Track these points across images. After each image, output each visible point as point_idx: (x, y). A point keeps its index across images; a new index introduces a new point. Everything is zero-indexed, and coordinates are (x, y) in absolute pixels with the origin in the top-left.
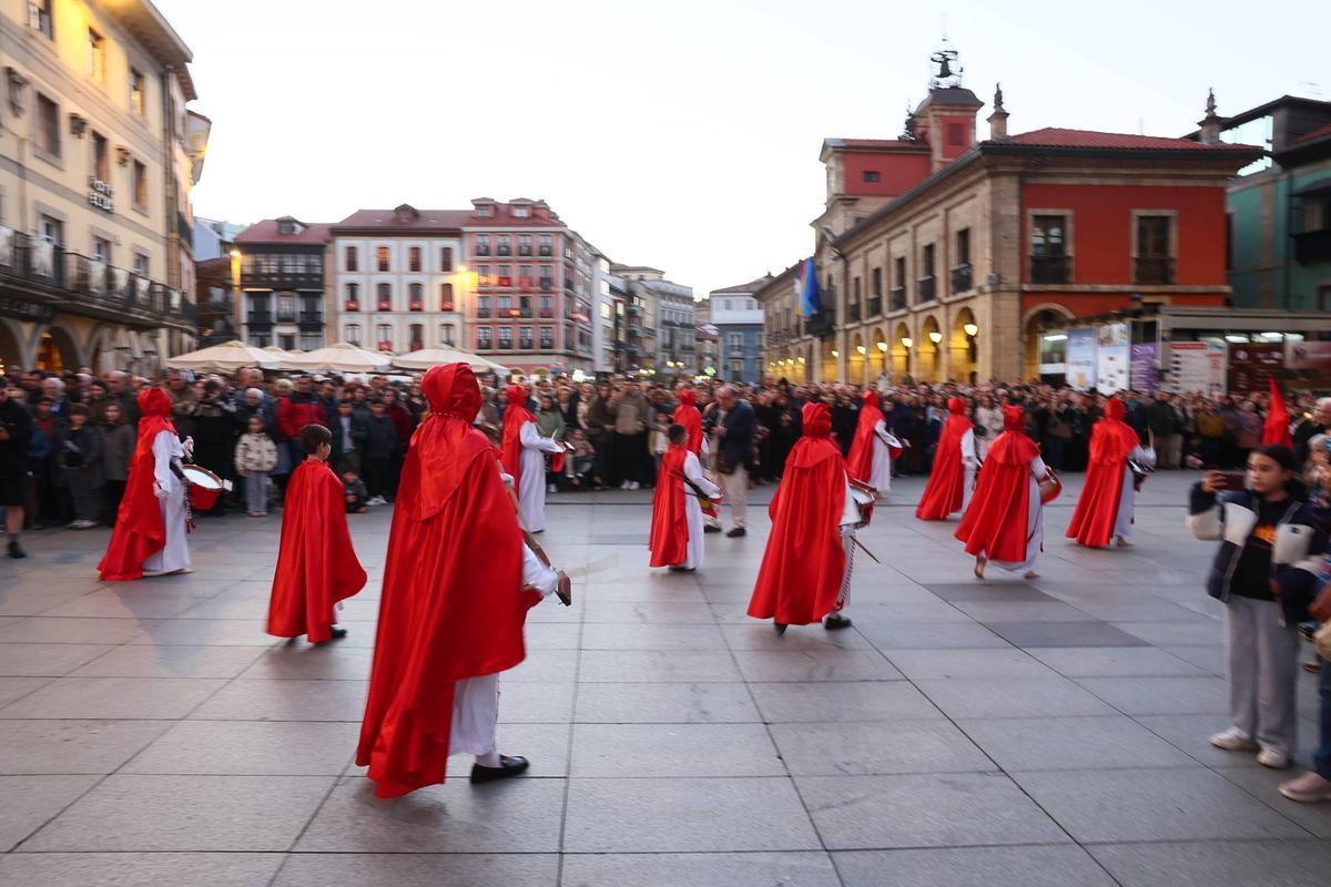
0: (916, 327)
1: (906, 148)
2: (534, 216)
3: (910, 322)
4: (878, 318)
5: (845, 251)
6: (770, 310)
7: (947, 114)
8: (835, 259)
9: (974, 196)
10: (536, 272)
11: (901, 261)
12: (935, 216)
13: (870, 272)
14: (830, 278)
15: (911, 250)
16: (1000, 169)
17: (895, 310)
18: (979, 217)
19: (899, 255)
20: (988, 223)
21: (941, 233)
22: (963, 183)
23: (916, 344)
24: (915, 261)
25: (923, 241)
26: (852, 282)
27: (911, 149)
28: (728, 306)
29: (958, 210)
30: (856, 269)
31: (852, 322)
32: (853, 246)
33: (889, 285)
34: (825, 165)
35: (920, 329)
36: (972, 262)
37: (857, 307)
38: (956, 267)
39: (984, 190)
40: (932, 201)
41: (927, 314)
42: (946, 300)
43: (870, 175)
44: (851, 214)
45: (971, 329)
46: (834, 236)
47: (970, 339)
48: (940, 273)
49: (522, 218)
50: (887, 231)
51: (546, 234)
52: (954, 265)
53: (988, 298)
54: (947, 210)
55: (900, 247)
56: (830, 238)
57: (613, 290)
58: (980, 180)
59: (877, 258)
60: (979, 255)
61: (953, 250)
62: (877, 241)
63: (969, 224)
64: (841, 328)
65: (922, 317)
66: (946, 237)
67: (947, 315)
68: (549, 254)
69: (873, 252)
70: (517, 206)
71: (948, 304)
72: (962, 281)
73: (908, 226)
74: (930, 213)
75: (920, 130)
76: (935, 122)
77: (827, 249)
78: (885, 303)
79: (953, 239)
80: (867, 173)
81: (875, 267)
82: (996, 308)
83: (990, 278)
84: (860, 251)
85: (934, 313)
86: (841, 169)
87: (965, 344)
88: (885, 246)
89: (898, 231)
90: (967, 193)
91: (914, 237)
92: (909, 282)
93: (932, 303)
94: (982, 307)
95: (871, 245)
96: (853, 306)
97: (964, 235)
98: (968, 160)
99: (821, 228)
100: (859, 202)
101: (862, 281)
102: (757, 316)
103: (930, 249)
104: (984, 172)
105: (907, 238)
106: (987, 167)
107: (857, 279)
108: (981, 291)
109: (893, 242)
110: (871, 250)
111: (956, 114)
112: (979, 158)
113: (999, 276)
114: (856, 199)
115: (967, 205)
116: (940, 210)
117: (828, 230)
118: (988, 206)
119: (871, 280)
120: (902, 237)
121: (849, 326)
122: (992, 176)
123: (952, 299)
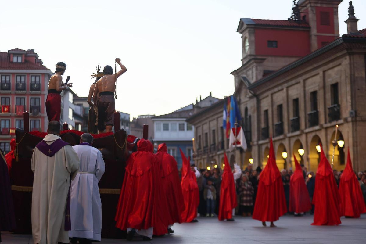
0: (307, 142)
1: (294, 26)
2: (26, 61)
3: (303, 139)
4: (281, 137)
5: (258, 93)
6: (200, 130)
7: (319, 5)
8: (251, 98)
9: (340, 64)
10: (28, 102)
11: (296, 101)
12: (318, 74)
13: (275, 107)
14: (246, 109)
15: (302, 94)
16: (354, 51)
17: (292, 132)
18: (343, 77)
19: (295, 97)
20: (348, 81)
21: (322, 85)
22: (333, 57)
23: (307, 152)
24: (305, 101)
25: (310, 89)
26: (262, 113)
27: (296, 26)
28: (166, 128)
29: (330, 72)
30: (265, 104)
31: (263, 139)
32: (264, 90)
33: (288, 115)
34: (241, 35)
35: (309, 144)
36: (340, 103)
37: (267, 129)
38: (331, 106)
39: (346, 61)
40: (315, 66)
41: (314, 134)
42: (325, 126)
43: (271, 43)
44: (261, 68)
45: (341, 143)
46: (249, 83)
47: (341, 150)
48: (321, 109)
49: (17, 63)
50: (287, 82)
51: (36, 75)
52: (329, 104)
53: (350, 124)
54: (324, 72)
55: (295, 92)
56: (246, 84)
57: (75, 115)
58: (343, 56)
59: (280, 98)
60: (344, 100)
61: (329, 95)
62: (280, 88)
63: (338, 81)
64: (255, 143)
65: (310, 137)
66: (324, 87)
67: (326, 135)
68: (38, 89)
69: (277, 94)
70: (14, 55)
71: (326, 128)
72: (335, 115)
73: (301, 79)
74: (314, 73)
75: (302, 15)
76: (312, 10)
77: (243, 91)
78: (286, 127)
79: (328, 89)
80: (269, 41)
81: (278, 104)
82: (355, 131)
83: (351, 113)
84: (269, 93)
85: (318, 133)
86: (253, 38)
87: (337, 153)
88: (285, 90)
89: (294, 82)
90: (336, 63)
91: (304, 87)
92: (302, 114)
93: (317, 128)
94: (347, 130)
95: (276, 90)
96: (263, 129)
97: (335, 87)
98: (336, 45)
99: (238, 76)
100: (266, 61)
101: (270, 113)
102: (189, 135)
103: (314, 94)
104: (345, 52)
105: (300, 87)
106: (347, 49)
107: (266, 111)
108: (346, 120)
109: (290, 89)
110: (275, 93)
111: (324, 6)
112: (342, 44)
113: (356, 112)
114: (265, 59)
115: (336, 69)
116: (320, 71)
117: (244, 78)
118: (348, 71)
119: (275, 112)
120: (296, 86)
121: (260, 142)
122: (350, 54)
123: (329, 125)
